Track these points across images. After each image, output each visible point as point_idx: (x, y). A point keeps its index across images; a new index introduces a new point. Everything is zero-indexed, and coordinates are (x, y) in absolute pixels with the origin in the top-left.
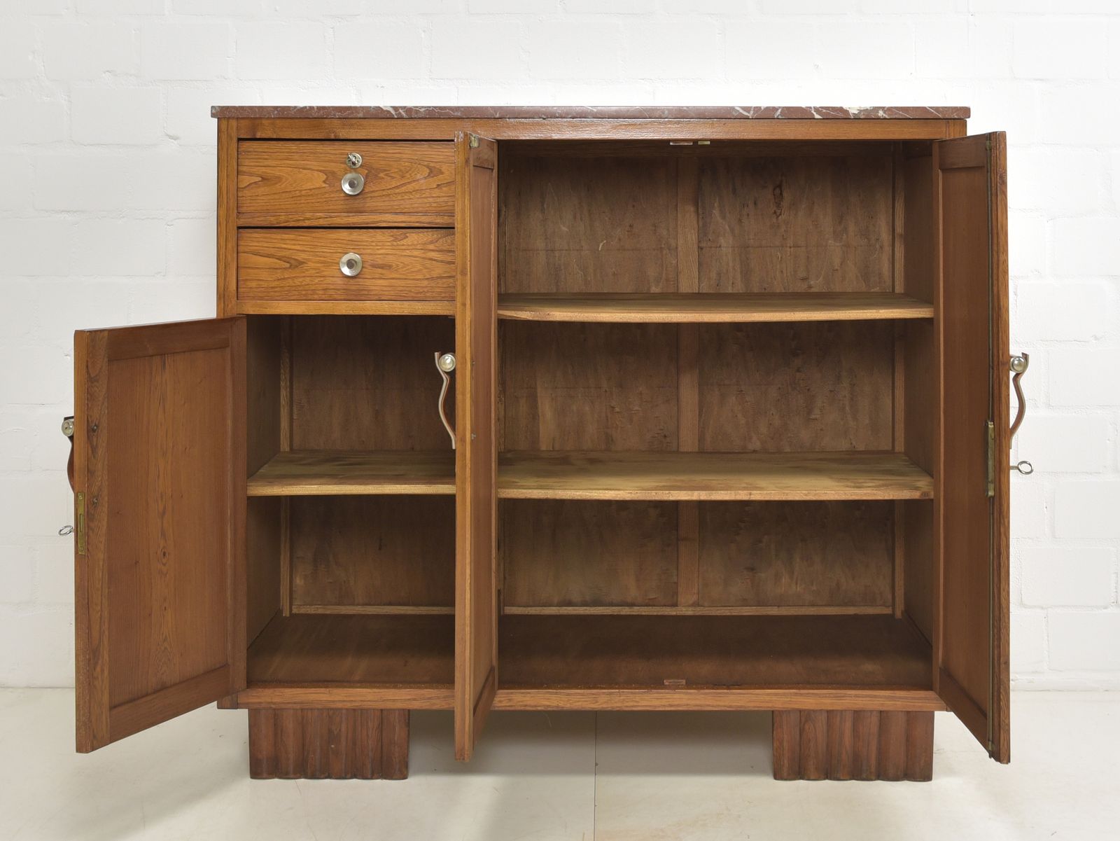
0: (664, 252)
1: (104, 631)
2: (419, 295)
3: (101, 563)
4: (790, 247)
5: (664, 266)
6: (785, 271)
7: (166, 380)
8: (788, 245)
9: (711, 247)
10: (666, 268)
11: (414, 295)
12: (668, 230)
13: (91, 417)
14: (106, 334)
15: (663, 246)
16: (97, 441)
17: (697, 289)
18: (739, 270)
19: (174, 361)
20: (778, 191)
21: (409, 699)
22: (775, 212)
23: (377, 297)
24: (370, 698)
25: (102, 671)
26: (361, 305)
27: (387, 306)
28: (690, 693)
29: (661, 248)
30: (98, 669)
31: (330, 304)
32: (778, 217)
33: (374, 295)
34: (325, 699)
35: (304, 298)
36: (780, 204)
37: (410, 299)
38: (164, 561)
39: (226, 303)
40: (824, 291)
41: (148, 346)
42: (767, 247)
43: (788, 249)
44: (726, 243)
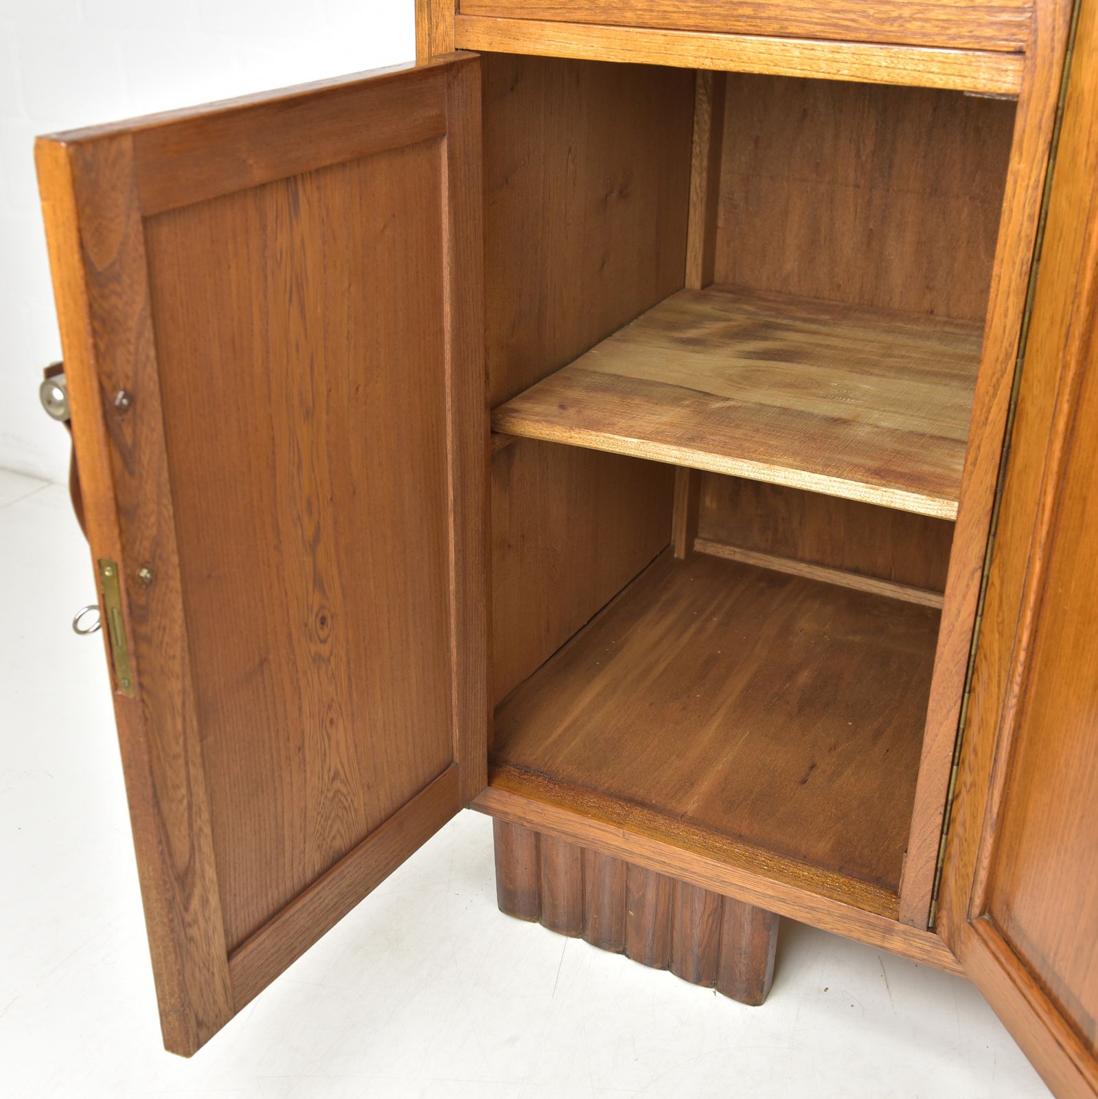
1: (201, 829)
2: (887, 27)
3: (178, 701)
7: (303, 242)
11: (873, 25)
13: (110, 376)
14: (127, 144)
16: (134, 431)
19: (318, 188)
21: (771, 897)
23: (774, 27)
24: (697, 869)
25: (205, 902)
26: (734, 45)
27: (797, 53)
30: (195, 903)
31: (659, 37)
33: (769, 18)
34: (617, 844)
35: (603, 18)
37: (863, 36)
38: (323, 634)
39: (434, 20)
41: (251, 161)
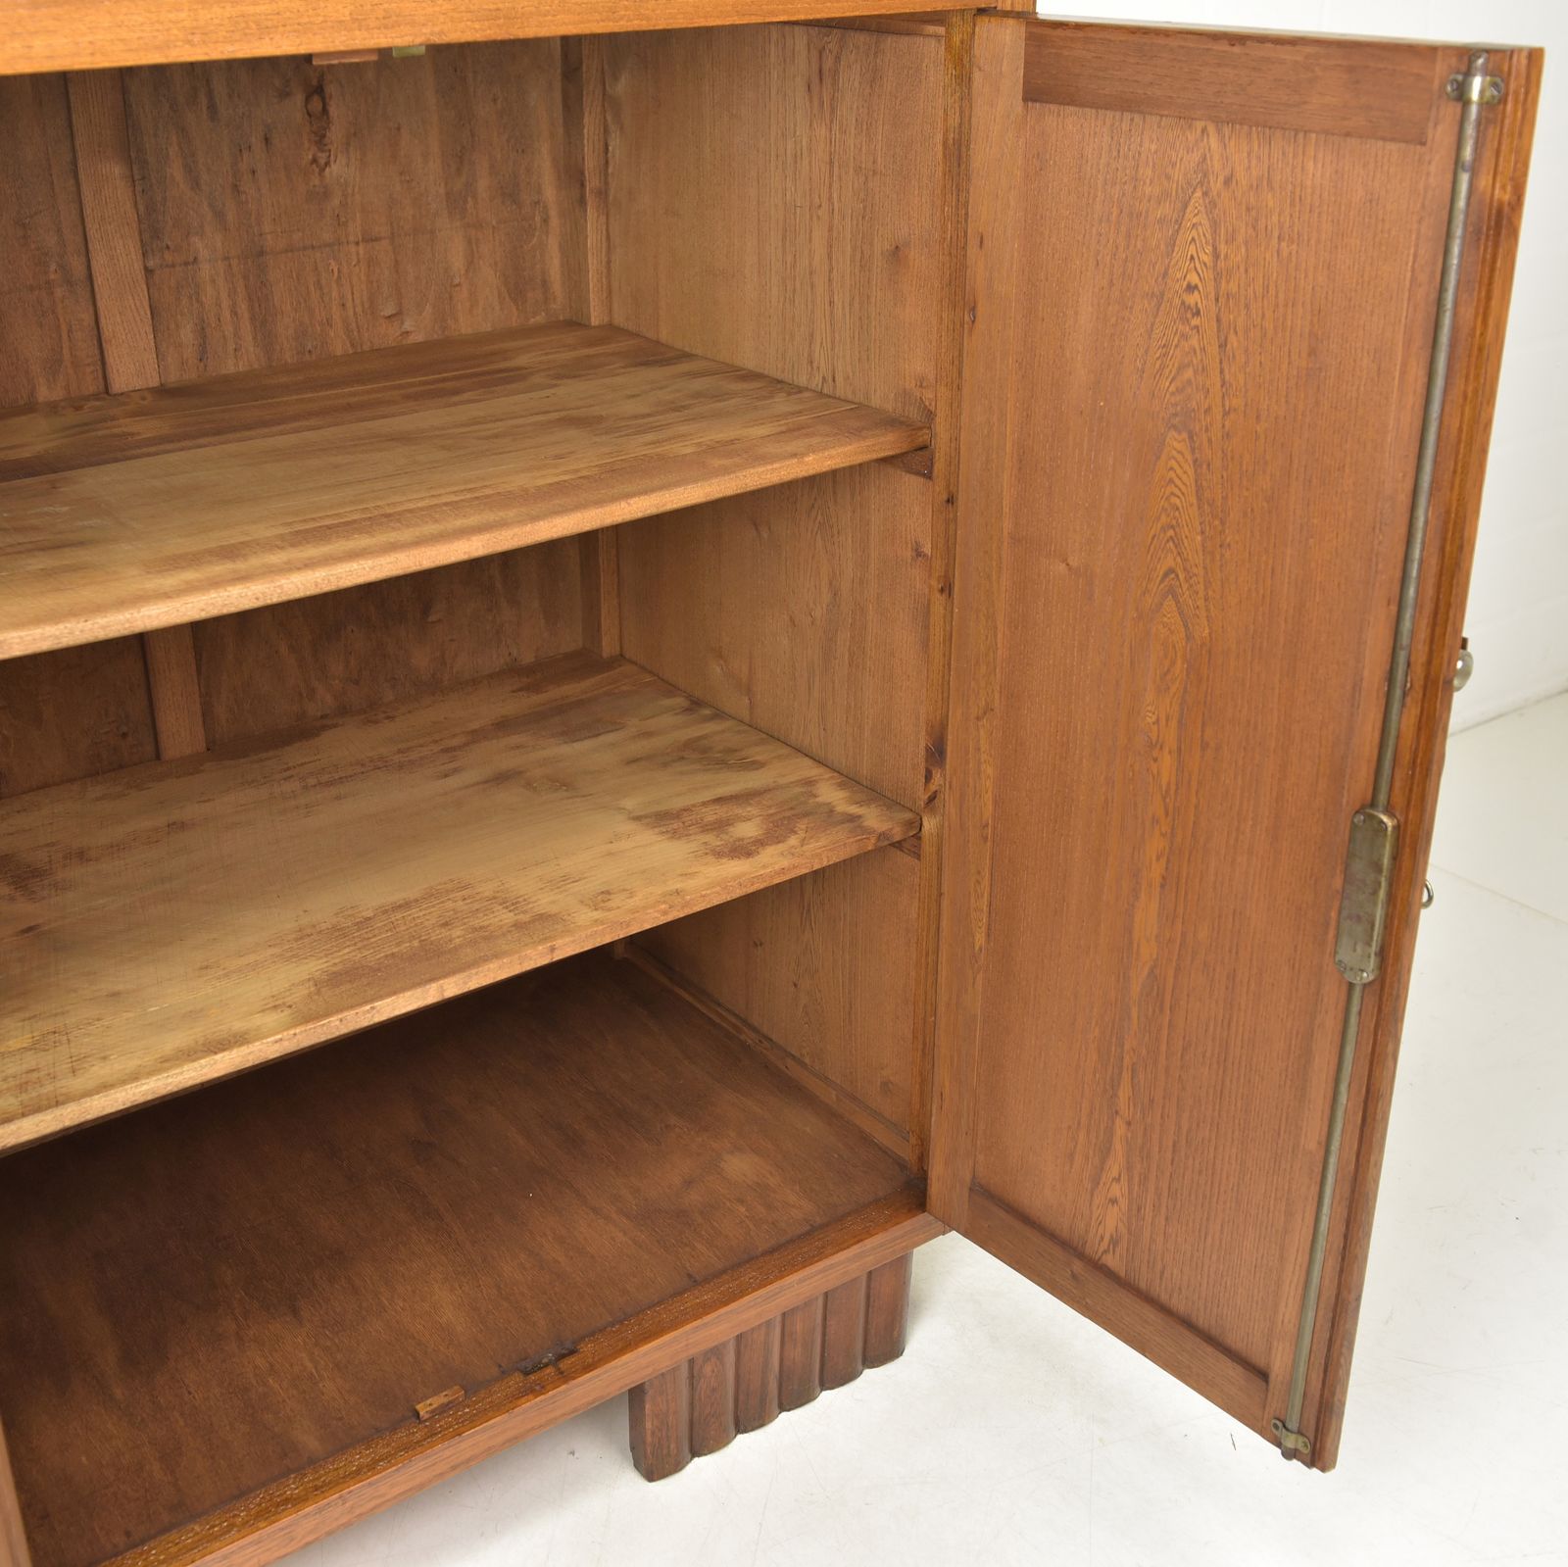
0: (59, 292)
4: (357, 243)
5: (64, 328)
6: (349, 304)
8: (351, 238)
9: (173, 266)
10: (70, 331)
12: (59, 231)
15: (52, 277)
17: (155, 375)
18: (246, 315)
20: (316, 104)
22: (314, 161)
28: (492, 1427)
29: (48, 282)
32: (322, 170)
36: (324, 136)
40: (435, 336)
42: (305, 248)
43: (353, 248)
44: (209, 248)
